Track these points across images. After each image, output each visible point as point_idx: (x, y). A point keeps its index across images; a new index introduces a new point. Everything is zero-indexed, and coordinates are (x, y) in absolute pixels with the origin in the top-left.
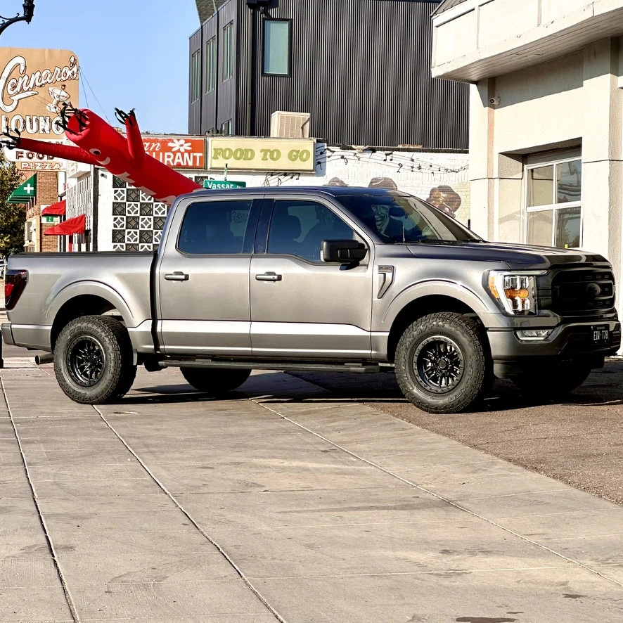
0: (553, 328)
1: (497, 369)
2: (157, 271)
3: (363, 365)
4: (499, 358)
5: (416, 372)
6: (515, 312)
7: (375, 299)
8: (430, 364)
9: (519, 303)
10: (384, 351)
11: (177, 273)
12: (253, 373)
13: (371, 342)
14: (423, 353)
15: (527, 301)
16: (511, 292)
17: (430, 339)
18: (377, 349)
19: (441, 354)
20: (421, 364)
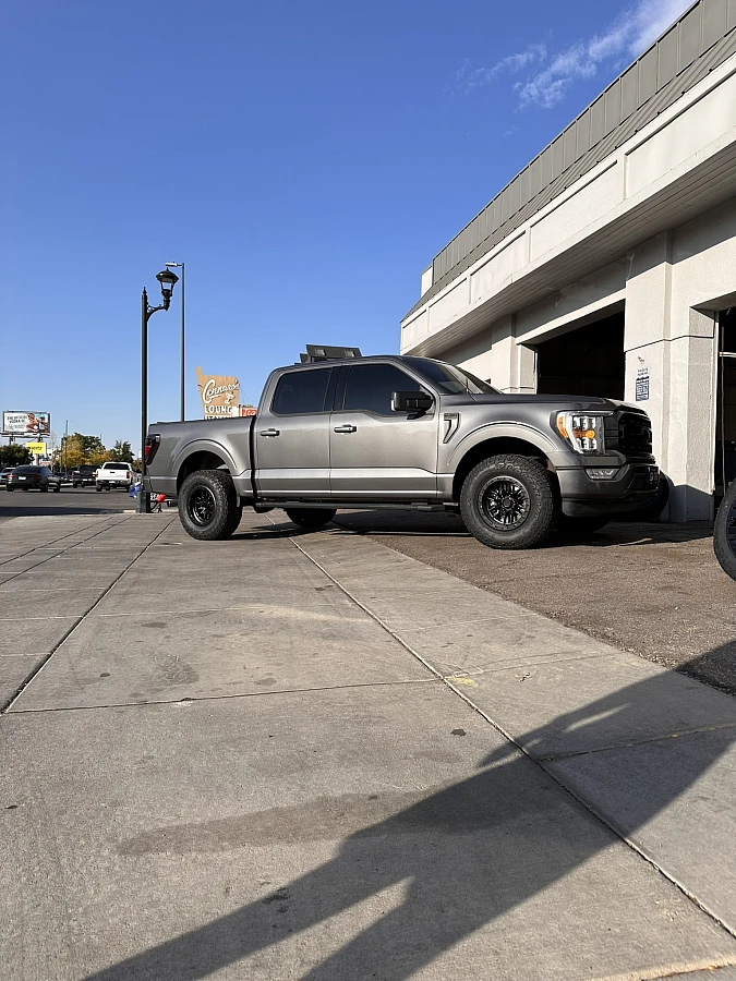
0: (619, 467)
1: (566, 507)
2: (255, 431)
3: (429, 504)
4: (567, 496)
5: (482, 512)
6: (584, 451)
7: (441, 443)
8: (493, 503)
9: (587, 441)
10: (449, 490)
11: (270, 430)
12: (338, 512)
13: (437, 483)
14: (488, 494)
15: (595, 442)
16: (579, 431)
17: (495, 479)
18: (443, 490)
19: (505, 494)
20: (486, 502)
